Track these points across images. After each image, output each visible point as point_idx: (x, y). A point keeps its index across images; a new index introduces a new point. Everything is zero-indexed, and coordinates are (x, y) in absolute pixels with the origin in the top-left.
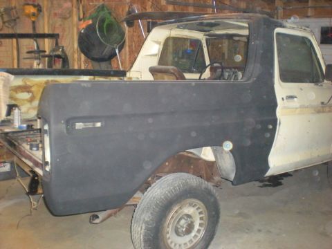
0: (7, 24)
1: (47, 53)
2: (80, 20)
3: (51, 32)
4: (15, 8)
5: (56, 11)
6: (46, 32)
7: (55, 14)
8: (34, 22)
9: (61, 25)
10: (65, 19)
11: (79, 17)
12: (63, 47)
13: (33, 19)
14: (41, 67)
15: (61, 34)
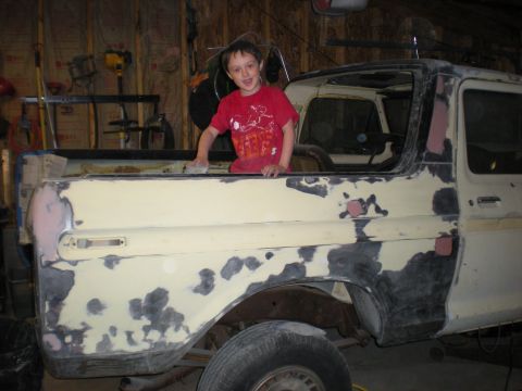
0: (79, 82)
1: (141, 125)
2: (192, 73)
3: (147, 93)
4: (92, 57)
5: (156, 62)
6: (140, 92)
7: (155, 66)
8: (120, 79)
9: (162, 82)
10: (170, 72)
11: (191, 69)
12: (164, 115)
13: (120, 74)
14: (129, 146)
15: (163, 95)
